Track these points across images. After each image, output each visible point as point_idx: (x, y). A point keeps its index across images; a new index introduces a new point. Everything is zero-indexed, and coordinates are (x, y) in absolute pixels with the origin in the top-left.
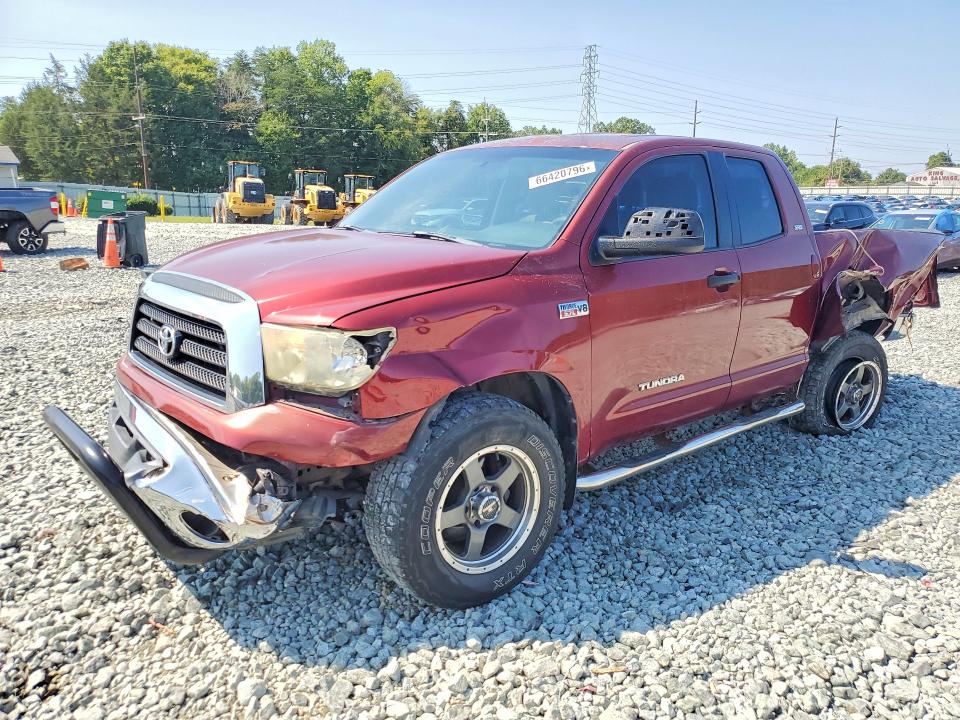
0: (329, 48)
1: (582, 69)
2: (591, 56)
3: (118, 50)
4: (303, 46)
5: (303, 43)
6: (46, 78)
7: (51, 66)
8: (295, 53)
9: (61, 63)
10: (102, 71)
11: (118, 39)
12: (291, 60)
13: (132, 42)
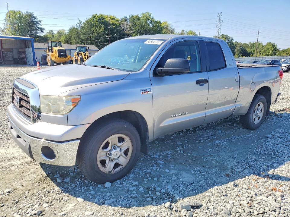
0: (150, 14)
1: (217, 20)
2: (220, 15)
3: (95, 16)
4: (143, 14)
5: (143, 13)
6: (77, 25)
7: (79, 22)
8: (140, 16)
9: (81, 21)
10: (91, 23)
11: (94, 14)
12: (139, 19)
13: (98, 14)
